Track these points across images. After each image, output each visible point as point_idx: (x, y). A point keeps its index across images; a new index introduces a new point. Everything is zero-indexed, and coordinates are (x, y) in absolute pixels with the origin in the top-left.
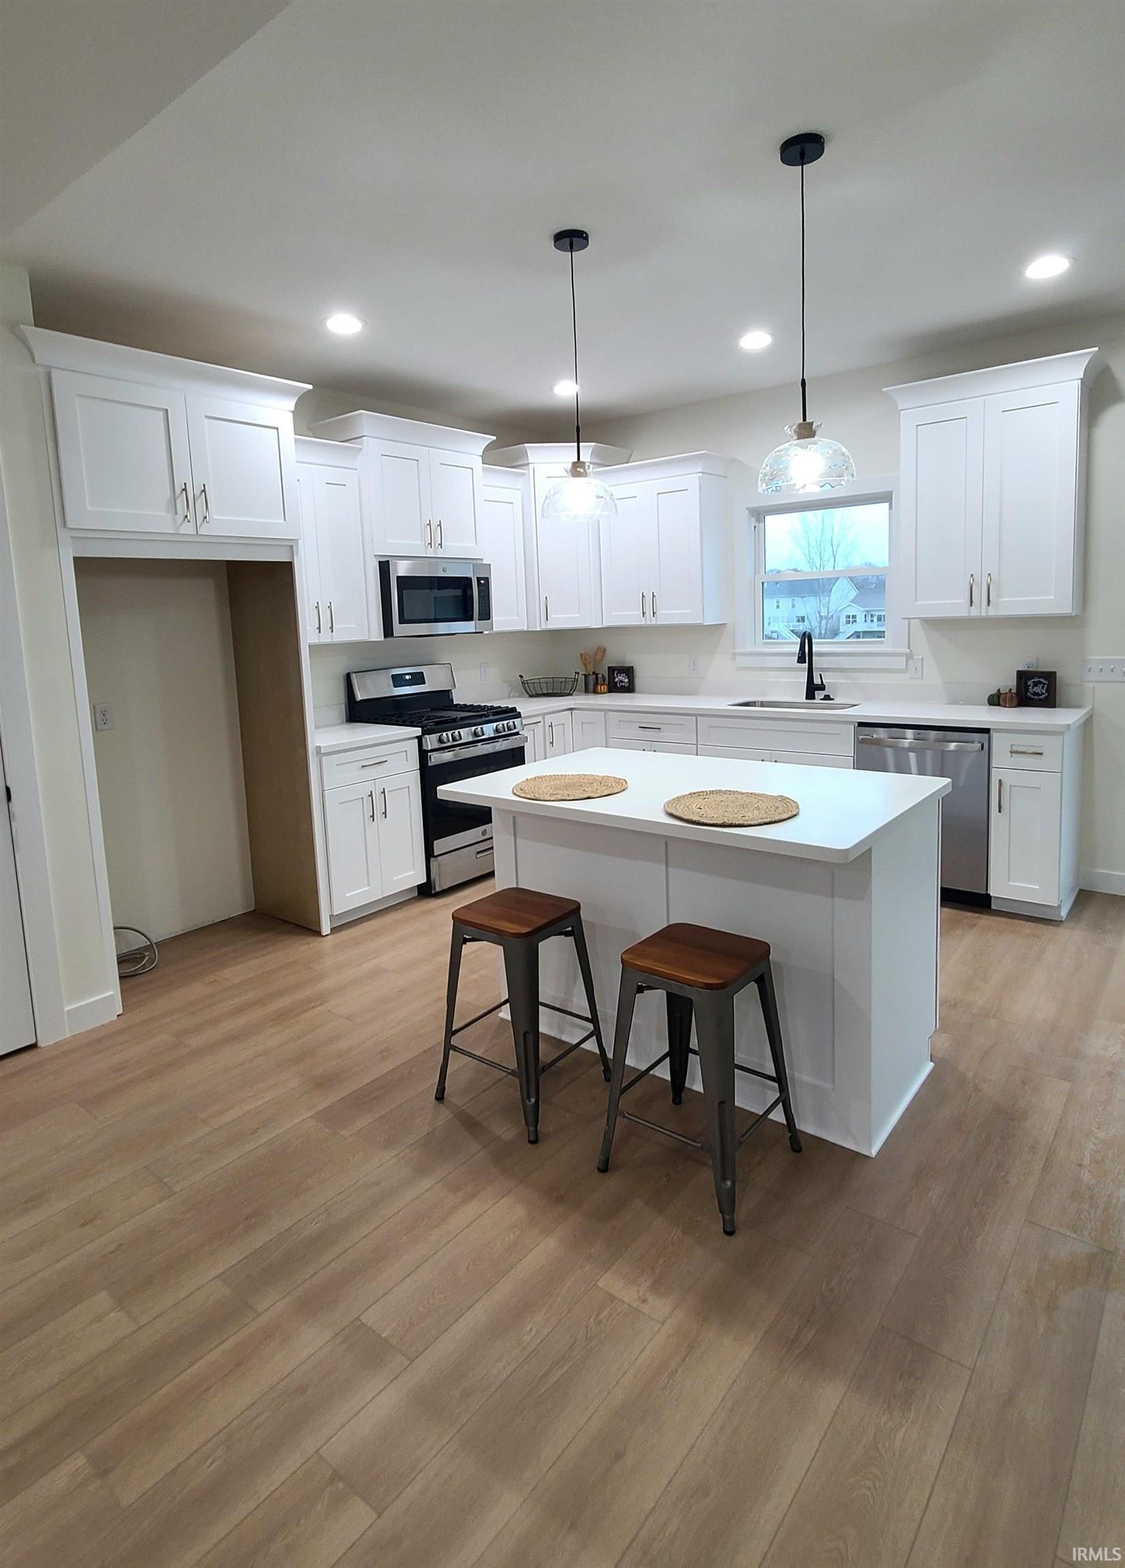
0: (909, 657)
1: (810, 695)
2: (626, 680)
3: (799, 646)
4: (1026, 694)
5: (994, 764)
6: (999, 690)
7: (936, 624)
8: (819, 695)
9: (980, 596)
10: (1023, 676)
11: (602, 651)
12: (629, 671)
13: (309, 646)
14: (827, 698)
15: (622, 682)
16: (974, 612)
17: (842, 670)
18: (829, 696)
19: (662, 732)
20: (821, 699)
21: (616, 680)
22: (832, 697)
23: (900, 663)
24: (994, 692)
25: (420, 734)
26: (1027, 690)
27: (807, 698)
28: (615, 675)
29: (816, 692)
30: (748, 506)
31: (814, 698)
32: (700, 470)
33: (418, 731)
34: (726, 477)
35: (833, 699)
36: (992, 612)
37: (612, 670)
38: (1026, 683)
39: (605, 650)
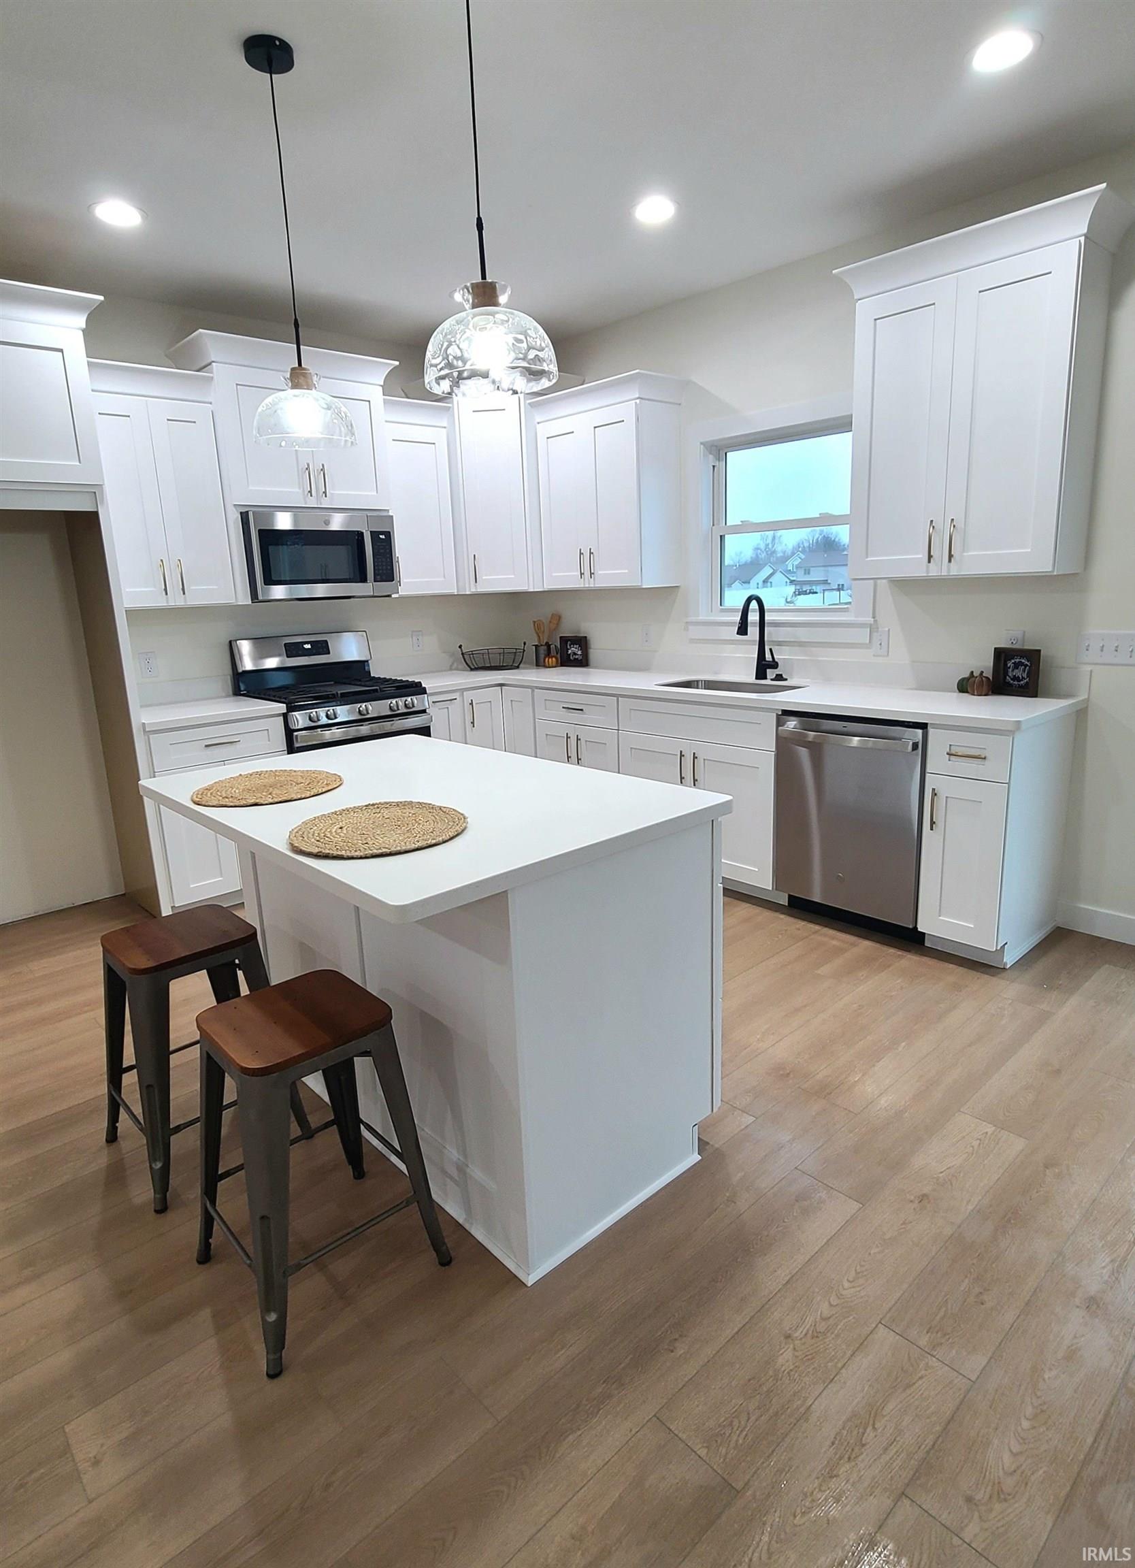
0: (873, 628)
1: (761, 674)
2: (579, 653)
3: (740, 614)
4: (1005, 678)
5: (928, 770)
6: (972, 672)
7: (904, 586)
8: (771, 673)
9: (940, 551)
10: (1002, 656)
11: (557, 619)
12: (582, 642)
13: (126, 611)
14: (779, 677)
15: (575, 654)
16: (934, 571)
17: (801, 644)
18: (781, 675)
19: (585, 714)
20: (772, 680)
21: (570, 651)
22: (784, 676)
23: (863, 636)
24: (967, 675)
25: (285, 711)
26: (1006, 674)
27: (756, 678)
28: (569, 647)
29: (768, 670)
30: (702, 441)
31: (766, 678)
32: (637, 396)
33: (282, 707)
34: (680, 404)
35: (786, 680)
36: (955, 570)
37: (564, 640)
38: (1005, 664)
39: (560, 617)
